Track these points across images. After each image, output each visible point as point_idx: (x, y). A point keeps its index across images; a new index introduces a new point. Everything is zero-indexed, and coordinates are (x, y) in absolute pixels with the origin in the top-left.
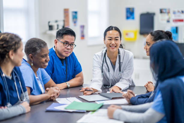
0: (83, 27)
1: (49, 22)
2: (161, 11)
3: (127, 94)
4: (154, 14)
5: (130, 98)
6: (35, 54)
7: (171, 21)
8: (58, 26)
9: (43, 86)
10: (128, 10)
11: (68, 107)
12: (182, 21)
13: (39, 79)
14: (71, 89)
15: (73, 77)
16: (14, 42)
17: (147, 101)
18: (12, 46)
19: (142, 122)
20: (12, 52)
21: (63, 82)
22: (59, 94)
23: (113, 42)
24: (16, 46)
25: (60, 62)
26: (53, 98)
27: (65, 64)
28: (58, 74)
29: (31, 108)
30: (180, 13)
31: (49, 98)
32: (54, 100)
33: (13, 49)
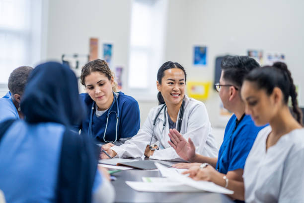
0: (120, 70)
1: (63, 56)
8: (77, 63)
10: (198, 50)
23: (177, 87)
30: (279, 58)
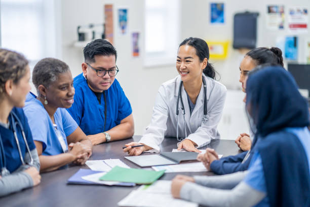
0: (136, 35)
1: (79, 28)
2: (270, 10)
3: (205, 155)
4: (257, 14)
5: (211, 162)
6: (49, 84)
7: (286, 26)
8: (94, 33)
9: (64, 140)
10: (214, 7)
11: (105, 176)
12: (304, 26)
13: (58, 128)
14: (113, 143)
15: (117, 123)
16: (15, 67)
17: (238, 168)
18: (11, 73)
19: (227, 205)
20: (11, 83)
21: (99, 133)
22: (91, 153)
24: (19, 73)
25: (95, 98)
26: (81, 160)
27: (102, 102)
28: (92, 118)
29: (42, 177)
30: (301, 13)
31: (73, 160)
32: (82, 163)
33: (12, 78)
